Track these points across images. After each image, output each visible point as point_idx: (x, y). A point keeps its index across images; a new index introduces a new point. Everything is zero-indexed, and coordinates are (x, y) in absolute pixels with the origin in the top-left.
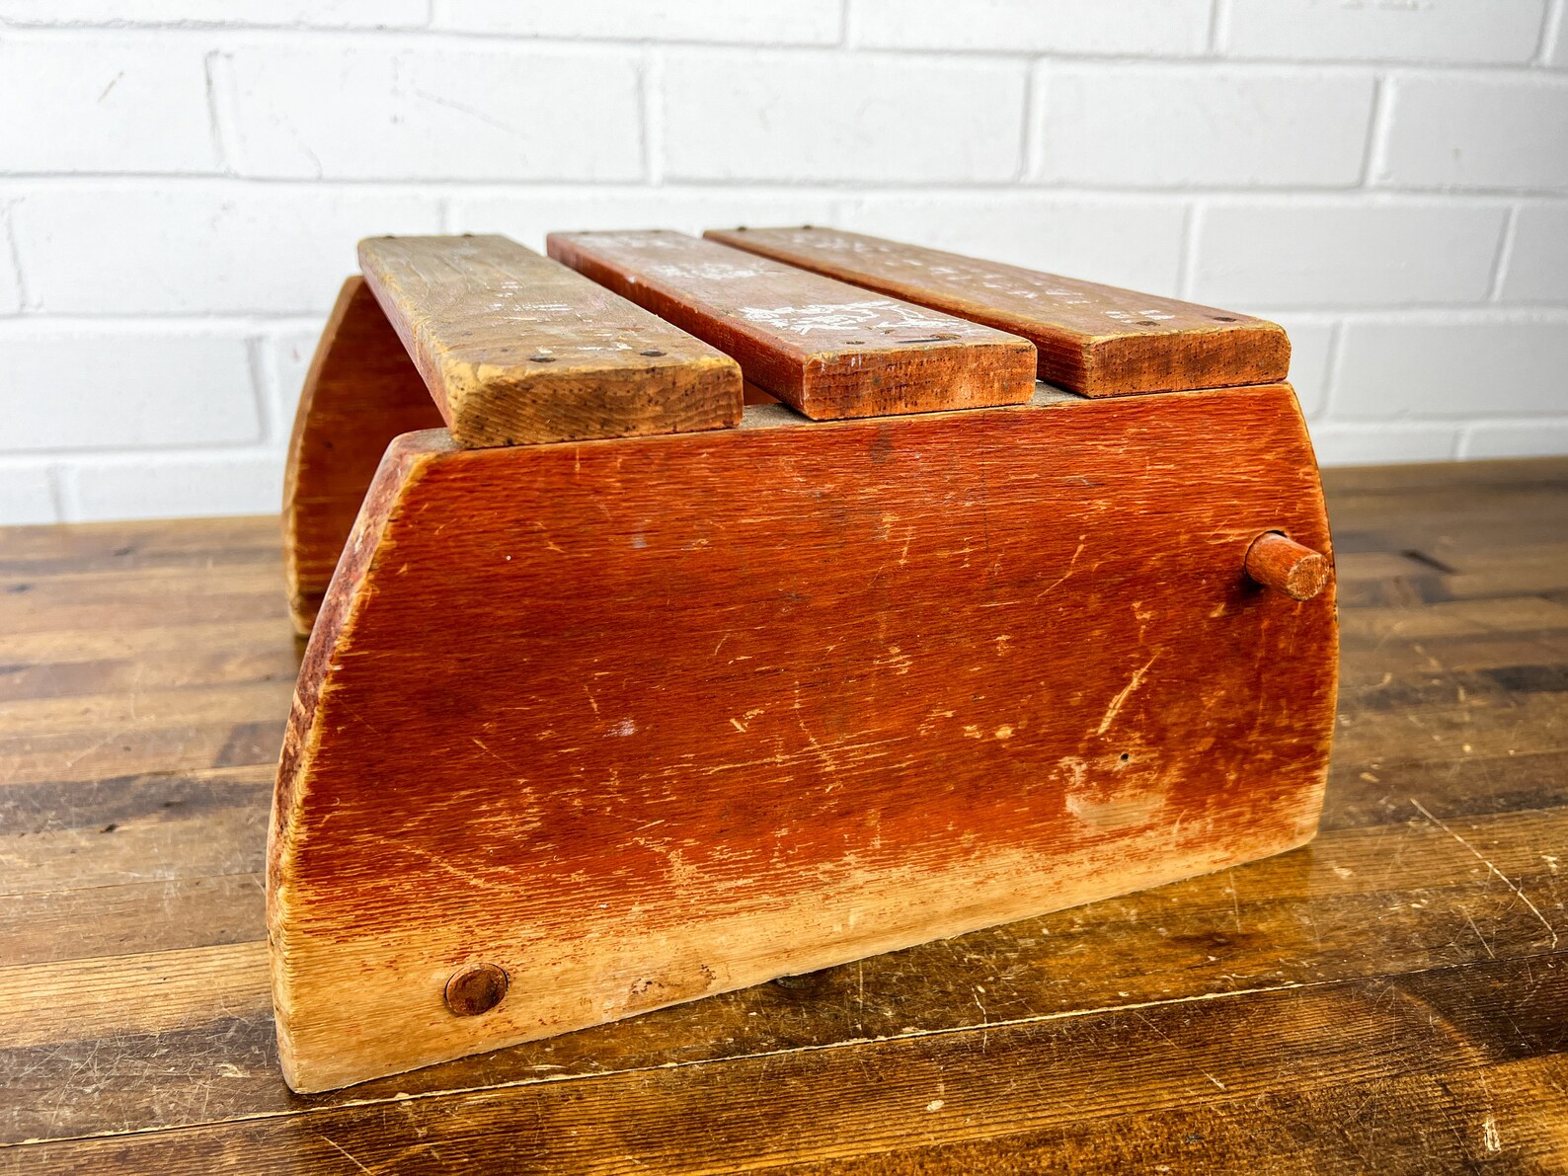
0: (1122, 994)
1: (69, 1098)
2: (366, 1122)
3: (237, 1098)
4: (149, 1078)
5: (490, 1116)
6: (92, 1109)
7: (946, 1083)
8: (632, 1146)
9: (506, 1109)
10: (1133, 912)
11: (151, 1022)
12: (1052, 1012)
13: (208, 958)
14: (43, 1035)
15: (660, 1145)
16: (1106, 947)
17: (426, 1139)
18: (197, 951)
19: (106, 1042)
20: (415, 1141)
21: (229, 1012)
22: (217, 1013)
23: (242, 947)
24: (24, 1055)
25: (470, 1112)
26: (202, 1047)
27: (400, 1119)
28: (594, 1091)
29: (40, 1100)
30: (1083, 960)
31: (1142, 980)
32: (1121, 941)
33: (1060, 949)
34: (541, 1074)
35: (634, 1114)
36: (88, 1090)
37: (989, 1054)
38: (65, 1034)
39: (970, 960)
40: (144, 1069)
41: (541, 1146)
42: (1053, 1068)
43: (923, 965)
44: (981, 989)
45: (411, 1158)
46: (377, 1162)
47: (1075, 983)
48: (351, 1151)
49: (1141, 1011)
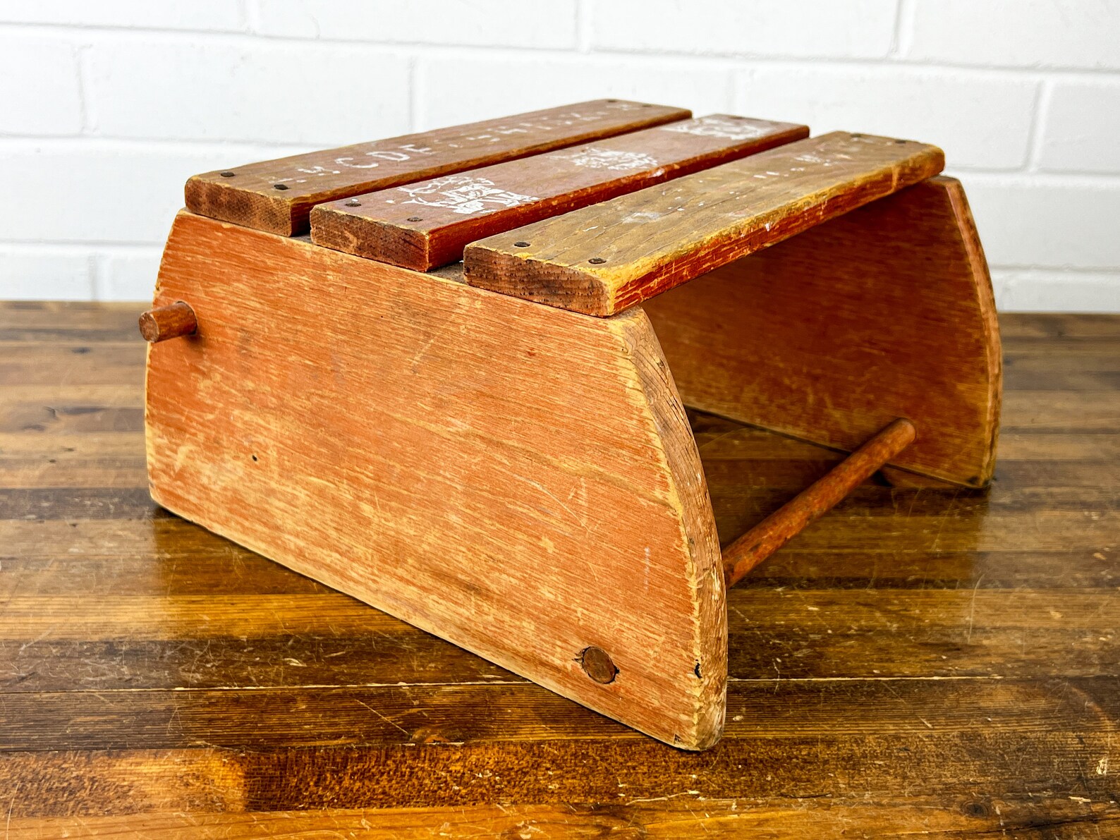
0: (875, 671)
1: (198, 668)
2: (382, 695)
3: (301, 676)
4: (244, 662)
5: (458, 698)
6: (213, 675)
7: (747, 707)
8: (545, 721)
9: (467, 696)
10: (895, 625)
11: (242, 632)
12: (825, 677)
13: (269, 601)
14: (173, 635)
15: (563, 722)
16: (870, 644)
17: (419, 706)
18: (262, 597)
19: (214, 641)
20: (413, 707)
21: (288, 631)
22: (280, 632)
23: (290, 597)
24: (164, 645)
25: (445, 695)
26: (274, 649)
27: (403, 695)
28: (522, 691)
29: (180, 669)
30: (852, 650)
31: (892, 665)
32: (882, 642)
33: (838, 642)
34: (488, 680)
35: (546, 705)
36: (209, 665)
37: (778, 695)
38: (187, 635)
39: (774, 644)
40: (239, 657)
41: (490, 715)
42: (820, 707)
43: (741, 643)
44: (779, 660)
45: (410, 715)
46: (390, 715)
47: (844, 662)
48: (374, 708)
49: (886, 682)
